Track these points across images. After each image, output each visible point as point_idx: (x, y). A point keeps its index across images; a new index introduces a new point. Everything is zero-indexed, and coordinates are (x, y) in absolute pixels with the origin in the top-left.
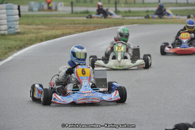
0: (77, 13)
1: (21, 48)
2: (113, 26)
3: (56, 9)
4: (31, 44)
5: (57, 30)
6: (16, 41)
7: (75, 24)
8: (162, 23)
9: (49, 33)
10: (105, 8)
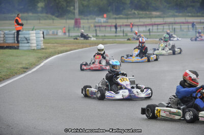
0: (71, 37)
3: (57, 34)
4: (53, 56)
5: (67, 46)
6: (43, 53)
7: (76, 43)
8: (130, 43)
9: (62, 49)
10: (85, 34)
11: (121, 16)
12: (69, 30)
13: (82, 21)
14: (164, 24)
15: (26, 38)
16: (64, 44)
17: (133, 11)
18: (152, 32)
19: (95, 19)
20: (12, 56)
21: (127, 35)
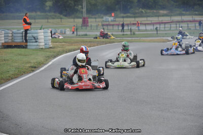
0: (79, 35)
1: (55, 57)
3: (65, 33)
4: (61, 55)
5: (75, 45)
6: (51, 52)
7: (84, 42)
9: (70, 47)
11: (129, 15)
12: (77, 29)
13: (90, 20)
14: (171, 22)
15: (34, 37)
16: (71, 43)
17: (141, 10)
18: (160, 30)
19: (102, 18)
20: (20, 55)
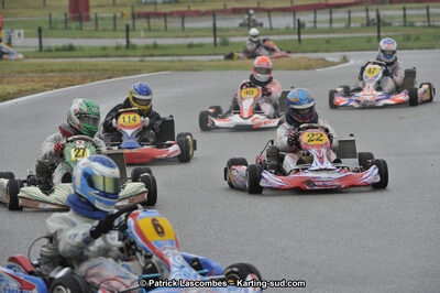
2: (120, 76)
3: (10, 42)
21: (225, 43)
